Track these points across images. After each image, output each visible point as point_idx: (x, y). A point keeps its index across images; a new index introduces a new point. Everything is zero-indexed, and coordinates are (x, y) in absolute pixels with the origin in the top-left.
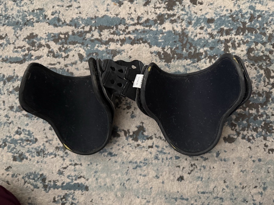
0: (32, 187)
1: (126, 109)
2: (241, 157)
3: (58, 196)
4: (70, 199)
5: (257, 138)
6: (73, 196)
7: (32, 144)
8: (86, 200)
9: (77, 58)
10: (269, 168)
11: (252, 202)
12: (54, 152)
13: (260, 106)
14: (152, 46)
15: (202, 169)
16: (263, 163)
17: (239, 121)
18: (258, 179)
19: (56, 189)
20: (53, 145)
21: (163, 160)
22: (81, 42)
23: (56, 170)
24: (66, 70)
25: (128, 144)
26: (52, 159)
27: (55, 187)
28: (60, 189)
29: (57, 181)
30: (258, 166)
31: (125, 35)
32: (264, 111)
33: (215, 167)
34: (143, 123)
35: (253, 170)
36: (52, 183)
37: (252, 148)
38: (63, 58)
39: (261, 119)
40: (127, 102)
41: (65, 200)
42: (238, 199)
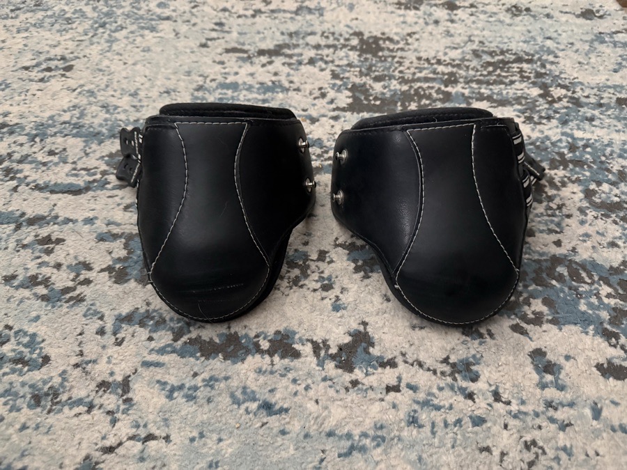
1: (320, 290)
15: (563, 456)
21: (435, 429)
25: (324, 379)
26: (76, 419)
33: (601, 453)
34: (365, 324)
40: (322, 275)
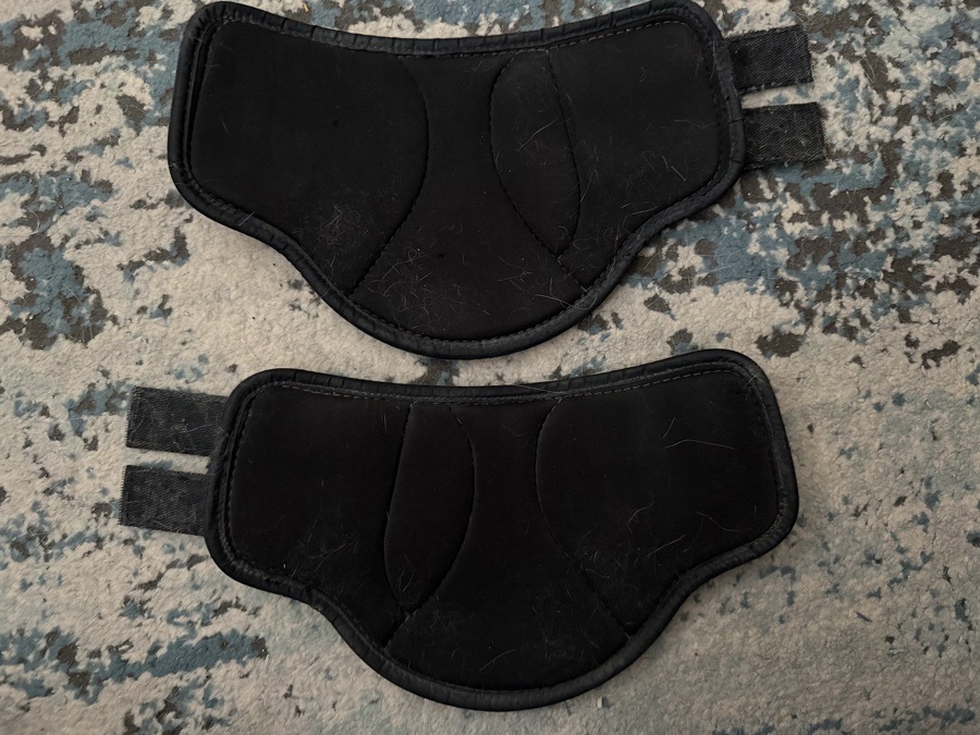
0: (20, 696)
2: (832, 399)
3: (144, 706)
4: (196, 708)
5: (877, 318)
6: (207, 693)
8: (263, 696)
9: (115, 117)
10: (936, 420)
11: (899, 557)
12: (88, 528)
13: (866, 199)
14: (426, 21)
16: (911, 408)
17: (804, 269)
18: (902, 472)
19: (128, 680)
20: (80, 497)
22: (122, 44)
23: (111, 604)
24: (78, 176)
26: (86, 558)
27: (123, 671)
28: (146, 676)
29: (124, 647)
30: (897, 422)
32: (886, 216)
35: (883, 439)
36: (106, 660)
37: (864, 359)
38: (52, 124)
39: (880, 247)
41: (176, 717)
42: (849, 557)
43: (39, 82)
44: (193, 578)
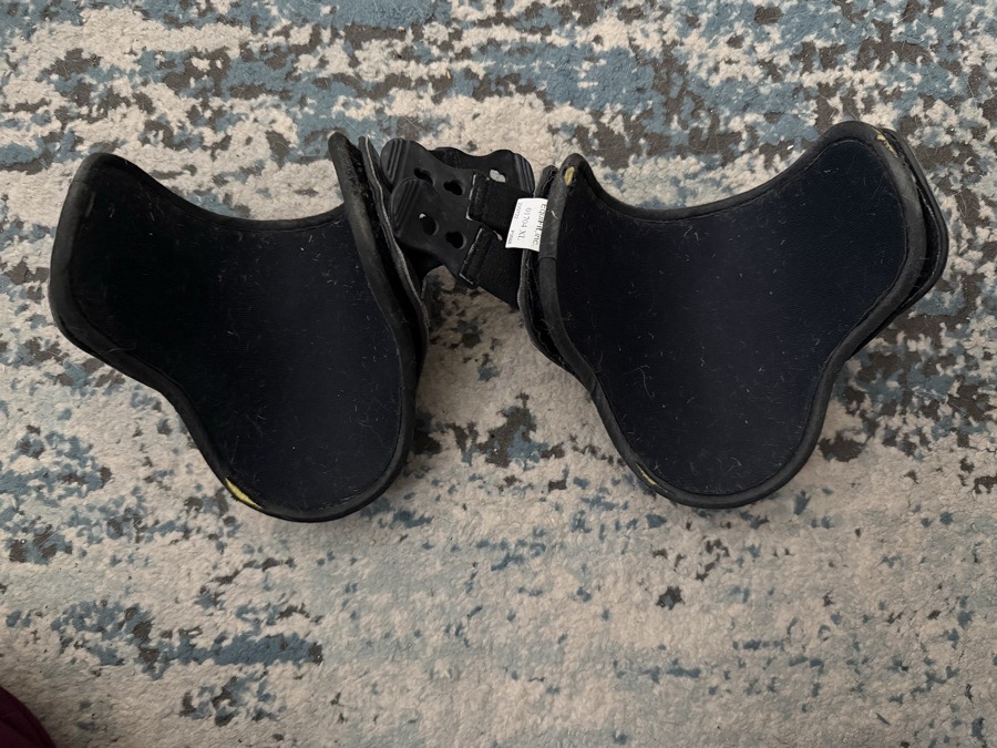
0: (94, 661)
1: (462, 345)
2: (883, 508)
3: (203, 690)
4: (249, 699)
5: (936, 439)
6: (262, 687)
7: (89, 490)
8: (312, 699)
9: (262, 149)
10: (979, 544)
11: (924, 668)
12: (179, 518)
13: (942, 325)
14: (555, 103)
15: (748, 557)
16: (957, 528)
17: (874, 382)
18: (940, 587)
19: (193, 663)
20: (177, 489)
21: (604, 533)
22: (279, 86)
23: (189, 590)
24: (221, 198)
25: (473, 478)
26: (173, 546)
27: (190, 654)
28: (209, 662)
29: (194, 633)
30: (942, 539)
31: (451, 61)
32: (958, 344)
33: (791, 552)
34: (525, 397)
35: (925, 553)
36: (176, 642)
37: (918, 475)
38: (205, 148)
39: (949, 372)
40: (463, 319)
41: (230, 704)
42: (876, 660)
43: (200, 109)
44: (266, 580)
